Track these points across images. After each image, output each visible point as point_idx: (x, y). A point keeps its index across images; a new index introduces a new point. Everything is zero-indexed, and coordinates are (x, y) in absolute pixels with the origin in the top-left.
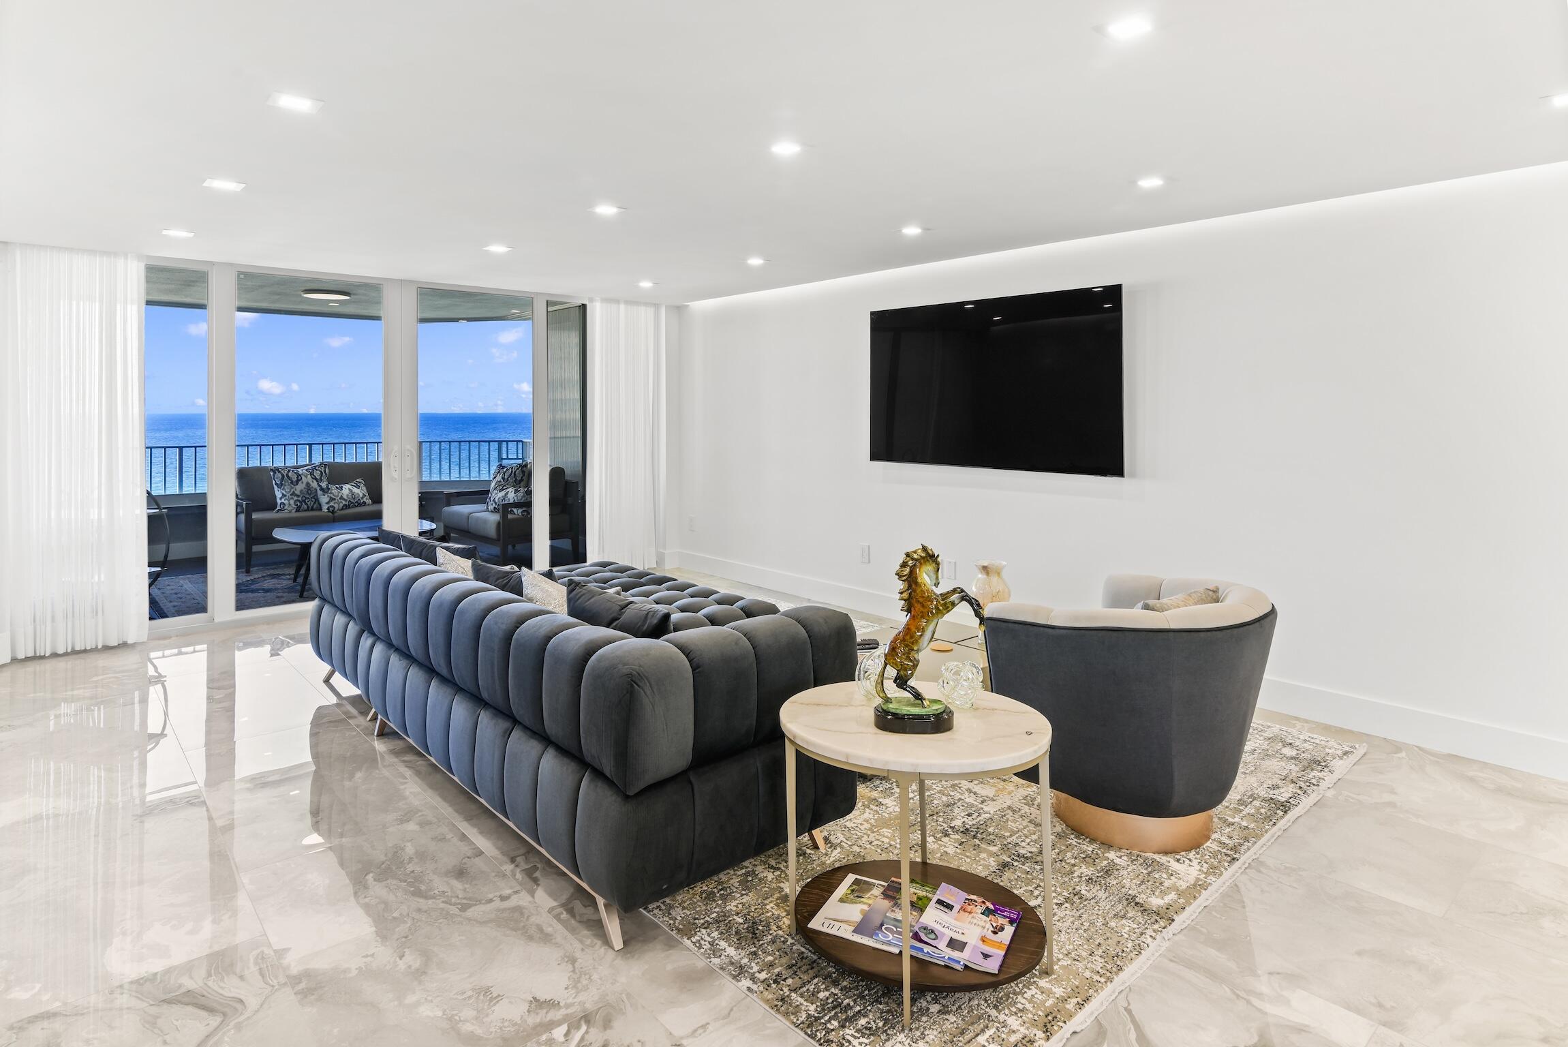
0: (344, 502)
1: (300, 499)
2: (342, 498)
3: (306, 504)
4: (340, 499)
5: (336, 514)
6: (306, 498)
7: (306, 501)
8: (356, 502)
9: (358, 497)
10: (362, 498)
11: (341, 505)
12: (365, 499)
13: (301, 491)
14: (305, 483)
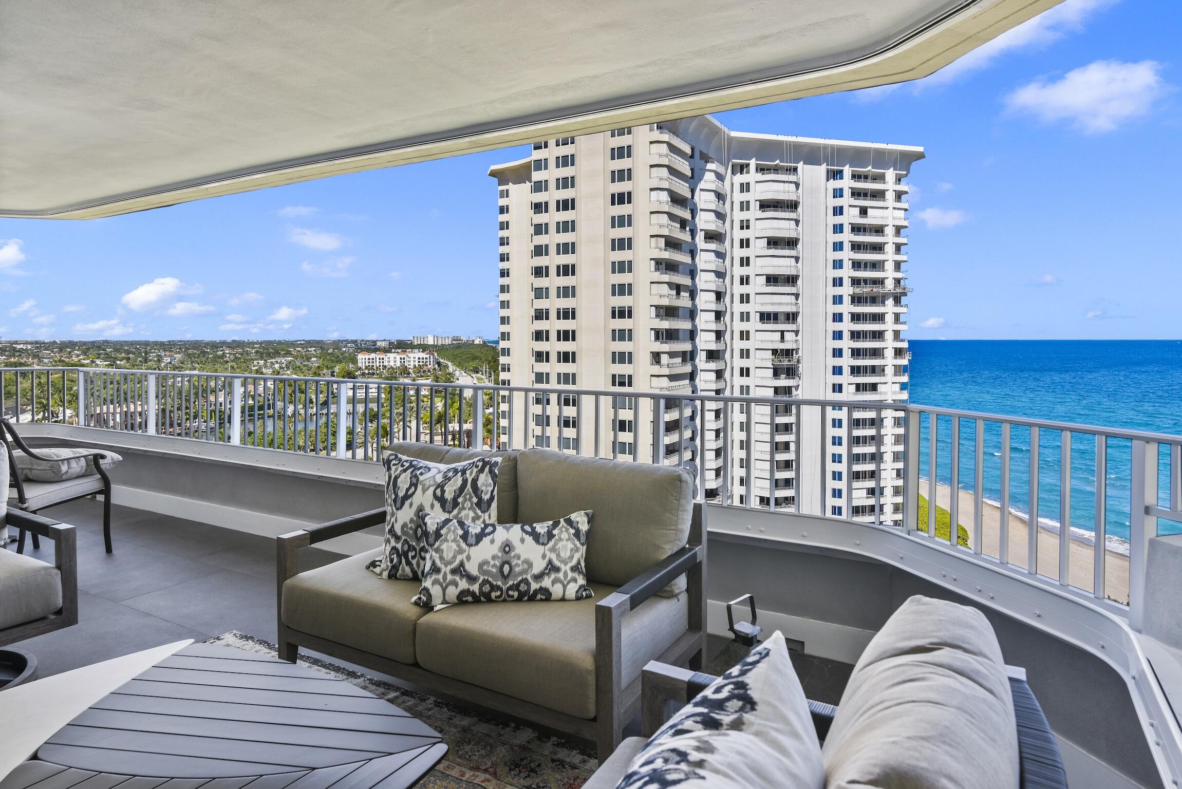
0: (463, 584)
1: (399, 546)
2: (459, 570)
3: (408, 563)
4: (454, 572)
5: (429, 618)
6: (412, 548)
7: (411, 554)
8: (516, 587)
9: (525, 571)
10: (538, 577)
11: (452, 592)
12: (546, 582)
13: (404, 526)
14: (414, 508)
